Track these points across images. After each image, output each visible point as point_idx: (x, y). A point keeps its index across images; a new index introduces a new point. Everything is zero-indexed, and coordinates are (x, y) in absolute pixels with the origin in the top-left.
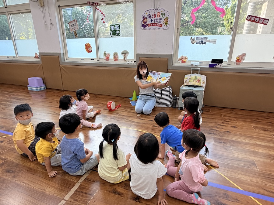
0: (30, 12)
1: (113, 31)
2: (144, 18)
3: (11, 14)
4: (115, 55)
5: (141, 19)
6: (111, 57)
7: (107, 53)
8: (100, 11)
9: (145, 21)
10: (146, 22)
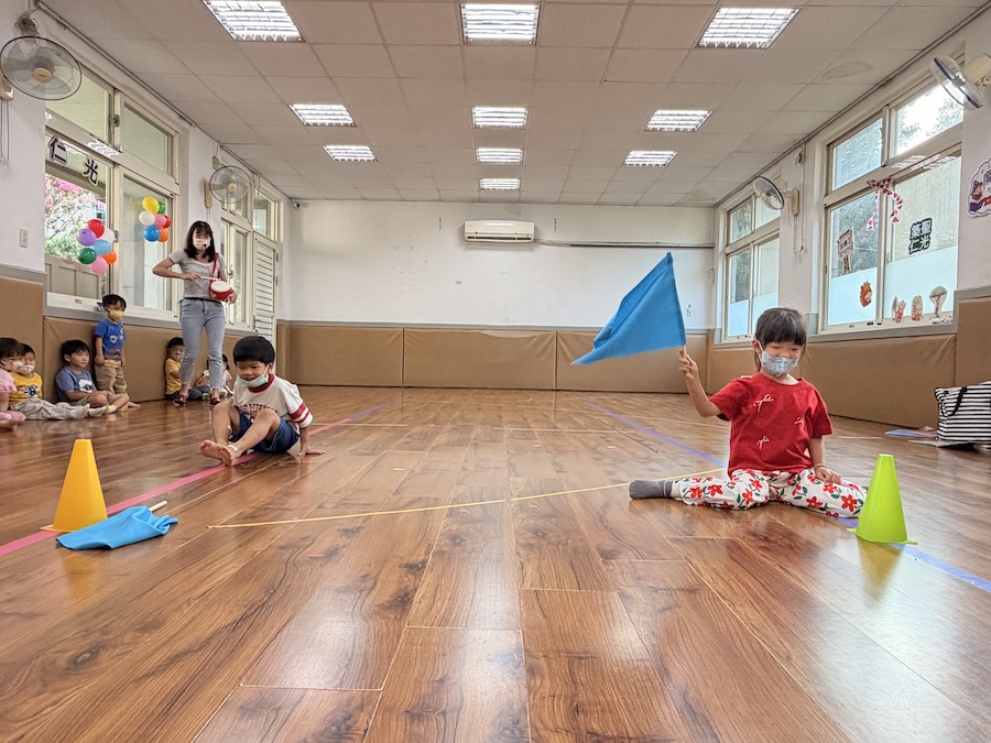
0: (777, 236)
1: (918, 237)
2: (977, 185)
3: (759, 245)
4: (917, 302)
5: (970, 187)
6: (907, 312)
7: (899, 301)
8: (895, 195)
9: (976, 193)
10: (980, 195)
